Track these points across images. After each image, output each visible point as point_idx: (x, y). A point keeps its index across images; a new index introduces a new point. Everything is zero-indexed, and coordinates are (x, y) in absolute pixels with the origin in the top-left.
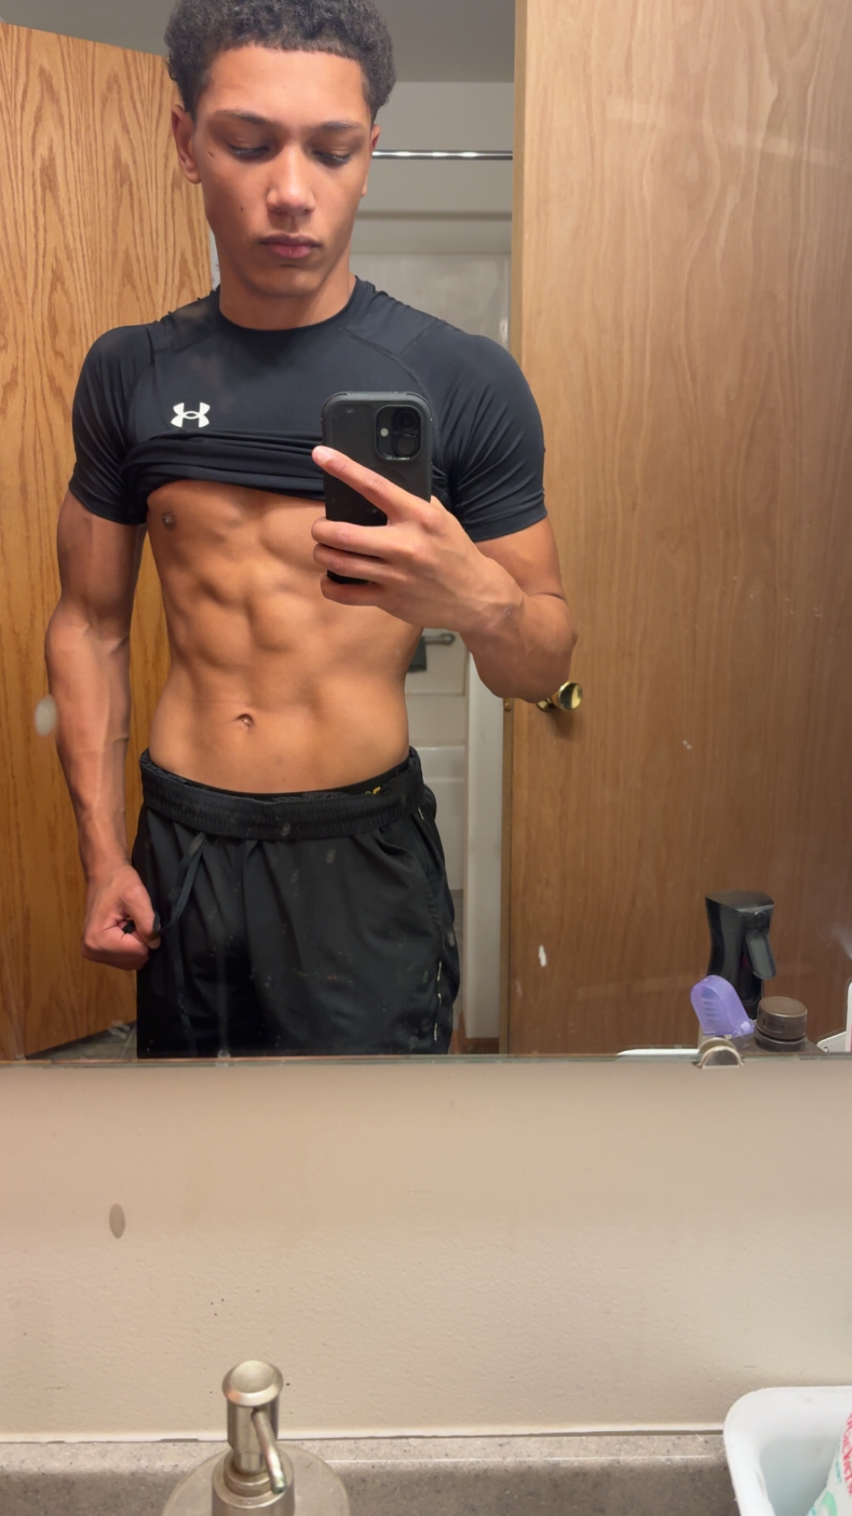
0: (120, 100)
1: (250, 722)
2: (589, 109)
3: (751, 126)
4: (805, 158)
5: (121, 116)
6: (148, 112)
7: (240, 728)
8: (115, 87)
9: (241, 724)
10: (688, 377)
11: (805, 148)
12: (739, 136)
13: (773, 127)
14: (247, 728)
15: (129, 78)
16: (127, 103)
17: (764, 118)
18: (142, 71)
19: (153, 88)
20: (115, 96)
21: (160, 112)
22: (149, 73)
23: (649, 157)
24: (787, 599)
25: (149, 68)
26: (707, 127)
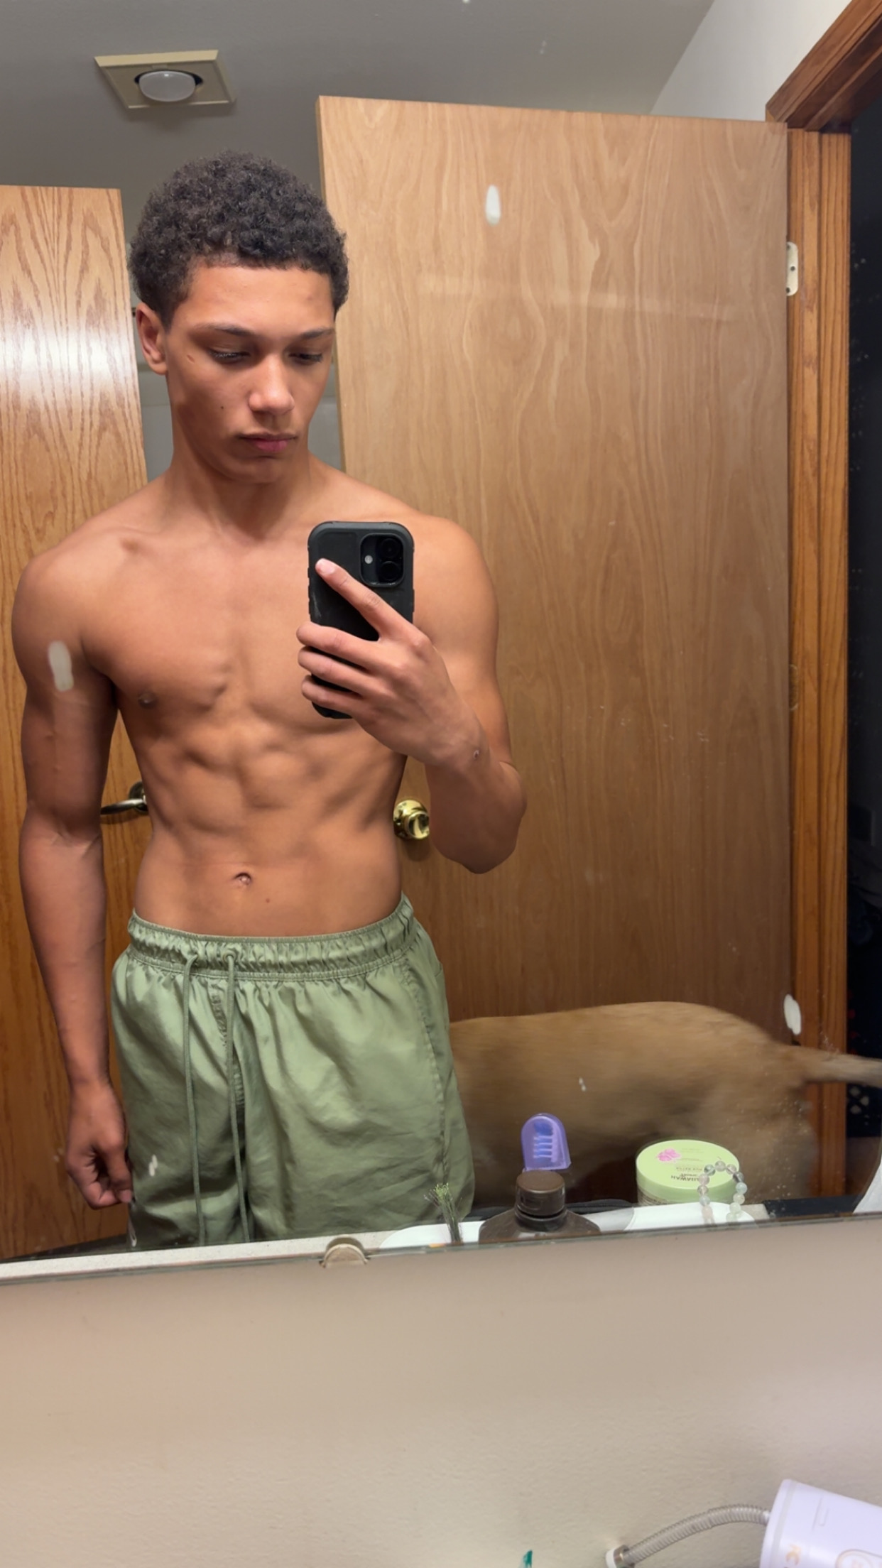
0: (19, 241)
1: (249, 880)
2: (399, 287)
3: (574, 285)
4: (637, 309)
5: (20, 258)
6: (53, 251)
7: (239, 887)
8: (12, 228)
9: (238, 882)
10: (530, 520)
11: (637, 298)
12: (562, 296)
13: (600, 282)
14: (245, 886)
15: (29, 216)
16: (28, 245)
17: (587, 278)
18: (44, 207)
19: (58, 224)
20: (12, 237)
21: (69, 247)
22: (53, 207)
23: (467, 324)
24: (665, 726)
25: (53, 202)
26: (527, 293)
